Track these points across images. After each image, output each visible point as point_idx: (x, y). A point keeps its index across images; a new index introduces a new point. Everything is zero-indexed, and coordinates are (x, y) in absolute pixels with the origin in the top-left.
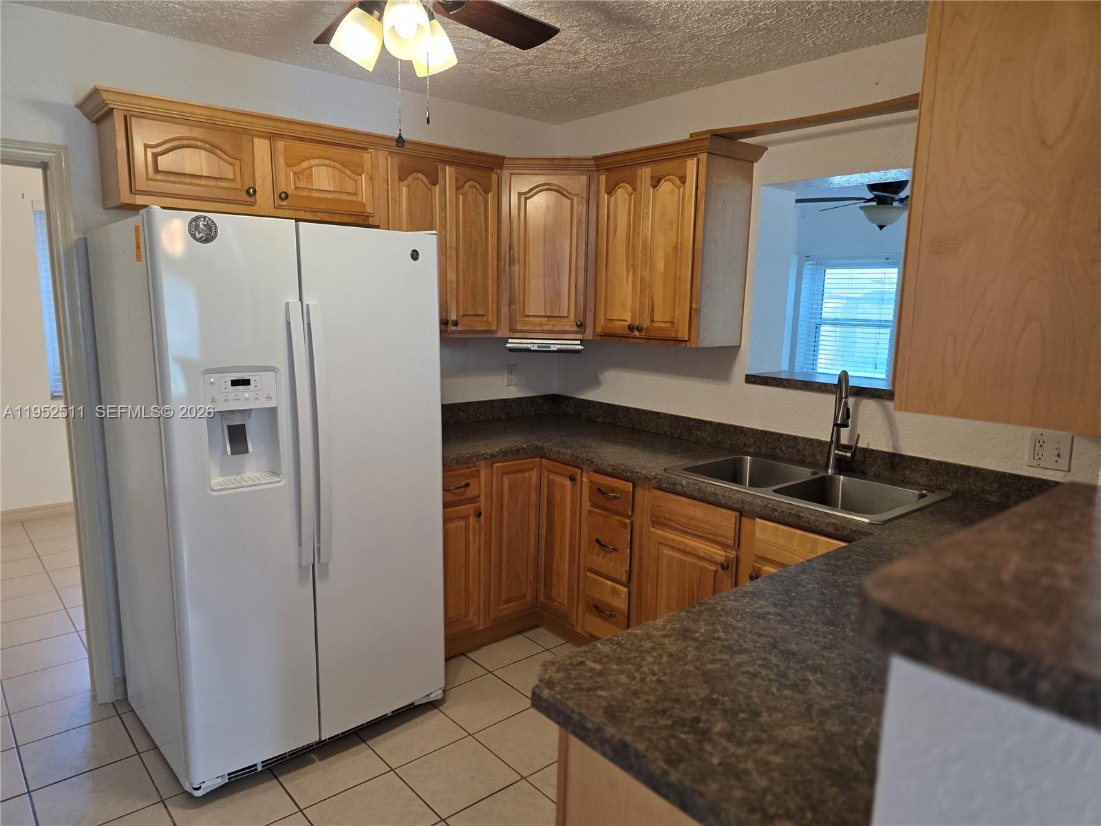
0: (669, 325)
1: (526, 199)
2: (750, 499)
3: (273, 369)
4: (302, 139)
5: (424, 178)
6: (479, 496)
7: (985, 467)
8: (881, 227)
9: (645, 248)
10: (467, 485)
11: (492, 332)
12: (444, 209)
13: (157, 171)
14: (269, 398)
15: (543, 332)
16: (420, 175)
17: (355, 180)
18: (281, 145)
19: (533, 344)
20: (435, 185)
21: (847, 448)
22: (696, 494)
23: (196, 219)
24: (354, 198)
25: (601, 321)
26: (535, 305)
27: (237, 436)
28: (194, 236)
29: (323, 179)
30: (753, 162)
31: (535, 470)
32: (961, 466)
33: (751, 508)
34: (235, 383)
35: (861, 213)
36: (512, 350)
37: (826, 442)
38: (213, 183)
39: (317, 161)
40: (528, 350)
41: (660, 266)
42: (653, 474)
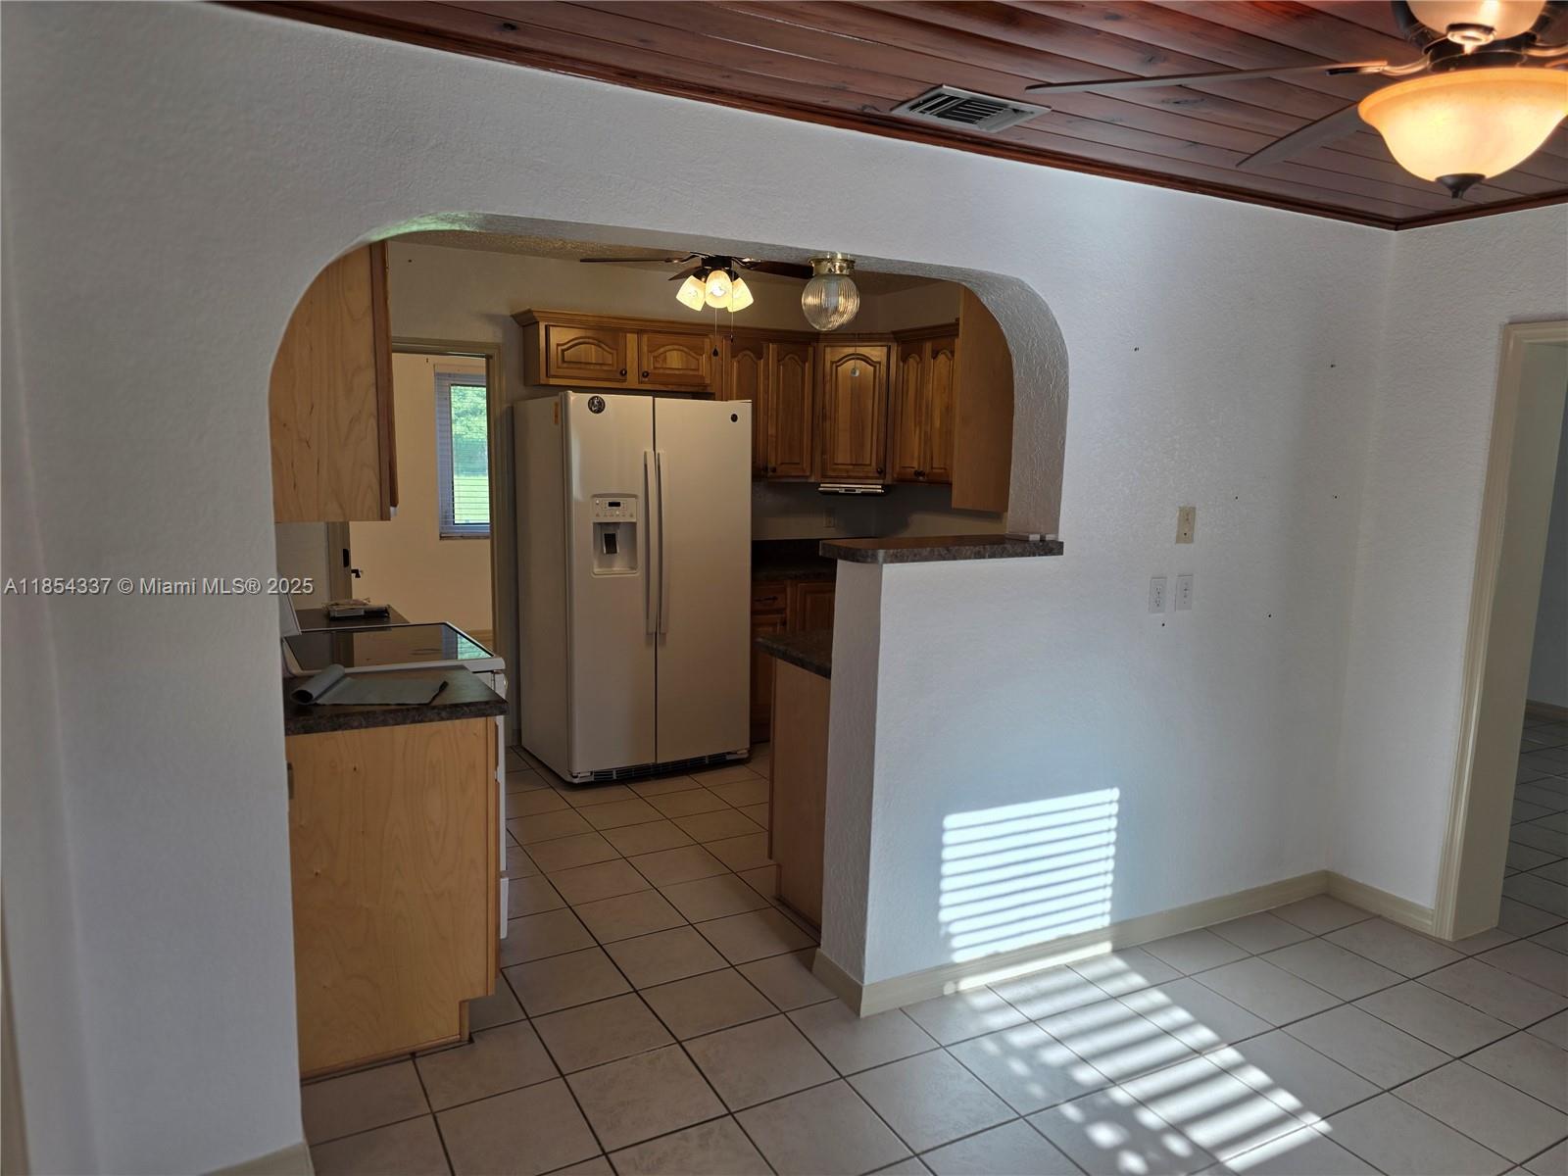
0: (943, 471)
1: (837, 367)
3: (635, 496)
4: (659, 332)
5: (752, 355)
6: (785, 609)
9: (927, 407)
10: (775, 599)
11: (807, 477)
13: (564, 361)
14: (631, 516)
15: (855, 478)
16: (748, 352)
17: (698, 360)
18: (645, 338)
19: (841, 488)
20: (761, 359)
23: (593, 398)
24: (696, 373)
25: (897, 468)
26: (843, 456)
27: (610, 542)
28: (591, 409)
29: (675, 360)
34: (611, 504)
36: (821, 492)
38: (598, 367)
39: (670, 347)
40: (837, 493)
41: (937, 424)
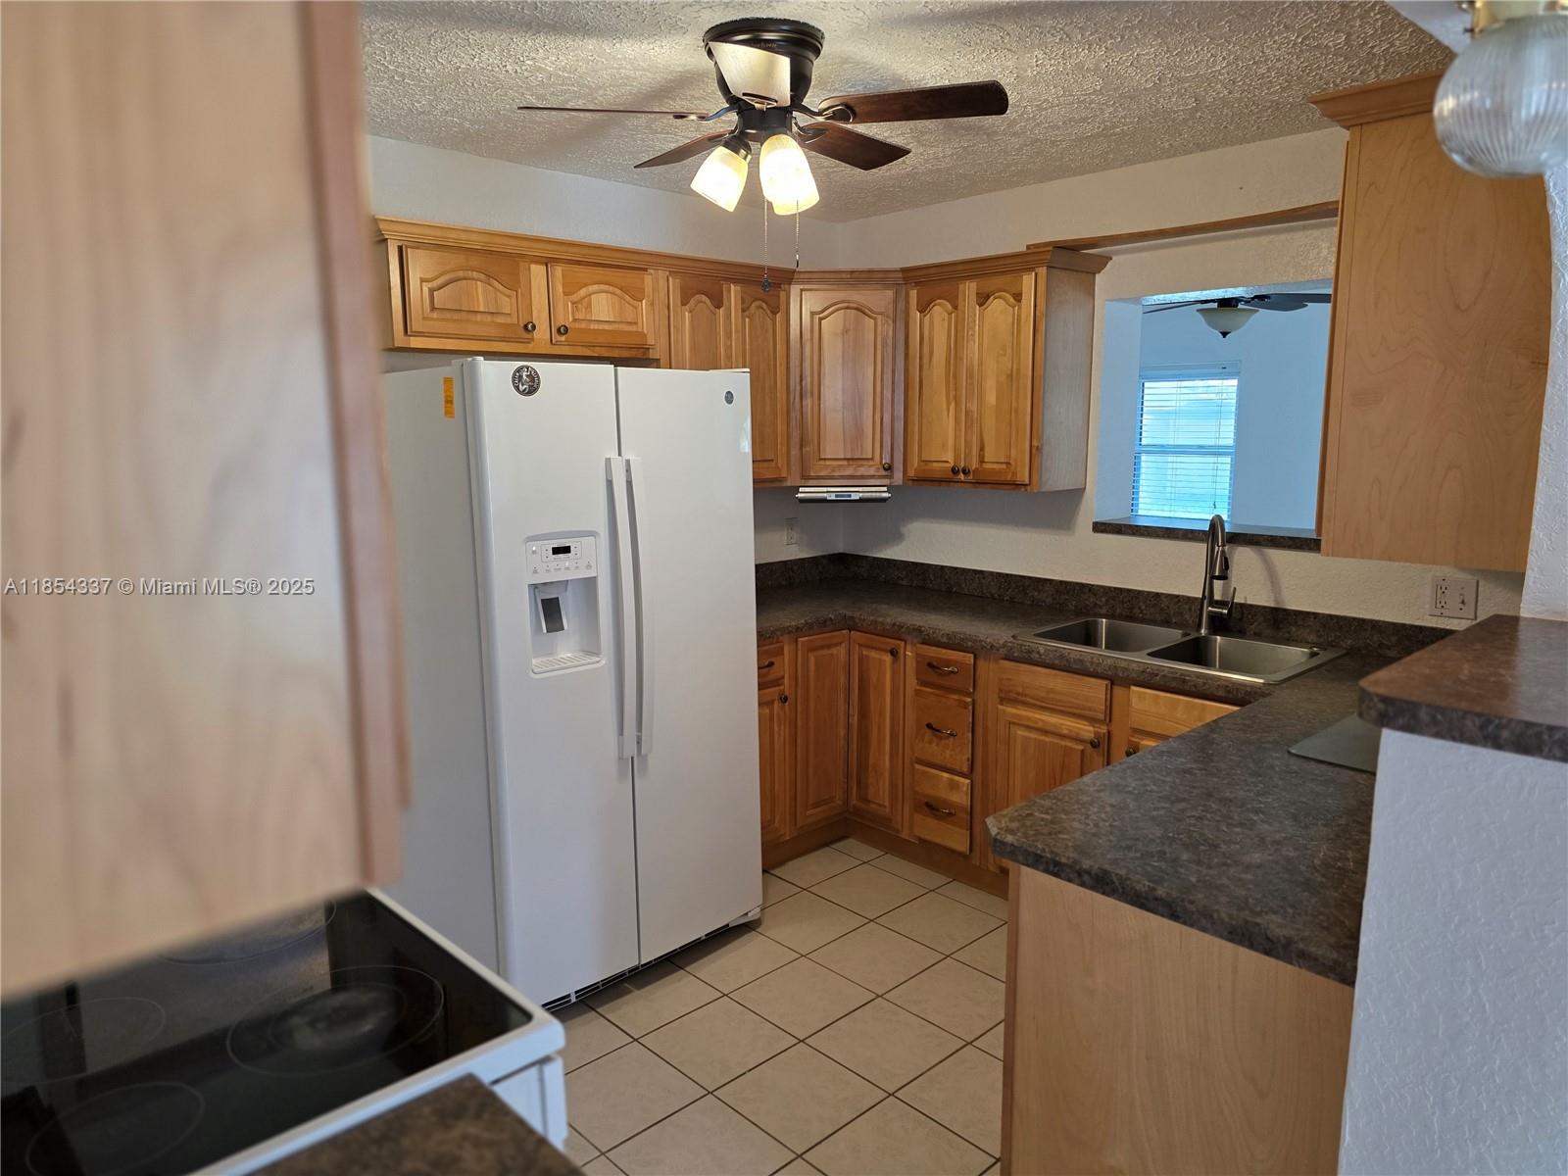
0: (1004, 466)
1: (821, 319)
2: (1123, 664)
3: (593, 534)
4: (579, 263)
5: (708, 301)
6: (783, 678)
7: (1382, 619)
8: (1225, 334)
9: (970, 375)
10: (771, 664)
11: (782, 480)
12: (729, 336)
13: (433, 308)
14: (589, 567)
15: (842, 477)
16: (704, 298)
17: (635, 307)
18: (558, 270)
19: (829, 493)
20: (719, 307)
21: (1222, 604)
22: (1057, 662)
23: (519, 370)
24: (633, 328)
25: (915, 462)
26: (833, 447)
27: (551, 611)
28: (517, 388)
29: (603, 307)
30: (1094, 274)
31: (843, 645)
32: (1355, 619)
33: (1125, 674)
34: (556, 551)
35: (1199, 316)
36: (803, 501)
37: (1196, 599)
38: (489, 319)
39: (595, 287)
40: (825, 501)
41: (991, 398)
42: (1001, 642)
